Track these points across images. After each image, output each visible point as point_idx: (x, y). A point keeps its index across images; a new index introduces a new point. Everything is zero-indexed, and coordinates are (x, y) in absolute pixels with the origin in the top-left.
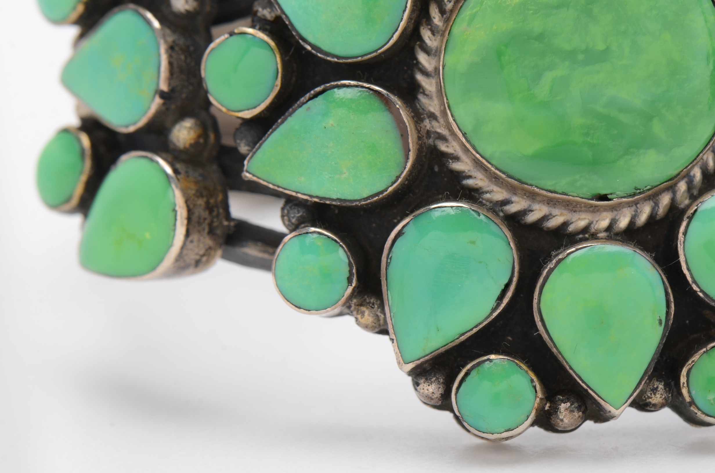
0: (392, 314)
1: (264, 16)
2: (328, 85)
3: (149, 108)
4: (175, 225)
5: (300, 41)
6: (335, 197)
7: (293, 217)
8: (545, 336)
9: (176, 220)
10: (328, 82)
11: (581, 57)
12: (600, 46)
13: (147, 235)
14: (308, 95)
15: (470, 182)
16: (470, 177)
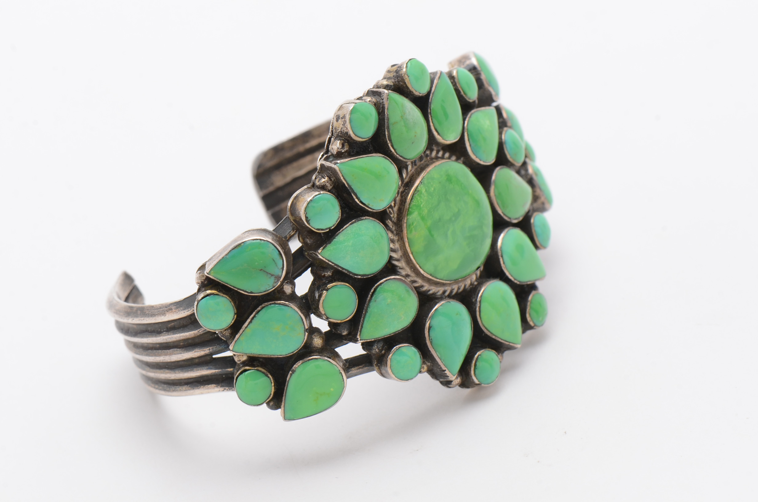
0: (442, 360)
1: (329, 275)
2: (374, 287)
3: (304, 339)
4: (343, 378)
5: (355, 276)
6: (400, 329)
7: (380, 347)
8: (488, 334)
9: (343, 376)
10: (374, 286)
11: (453, 219)
12: (457, 210)
13: (332, 389)
14: (369, 296)
15: (431, 292)
16: (429, 290)
